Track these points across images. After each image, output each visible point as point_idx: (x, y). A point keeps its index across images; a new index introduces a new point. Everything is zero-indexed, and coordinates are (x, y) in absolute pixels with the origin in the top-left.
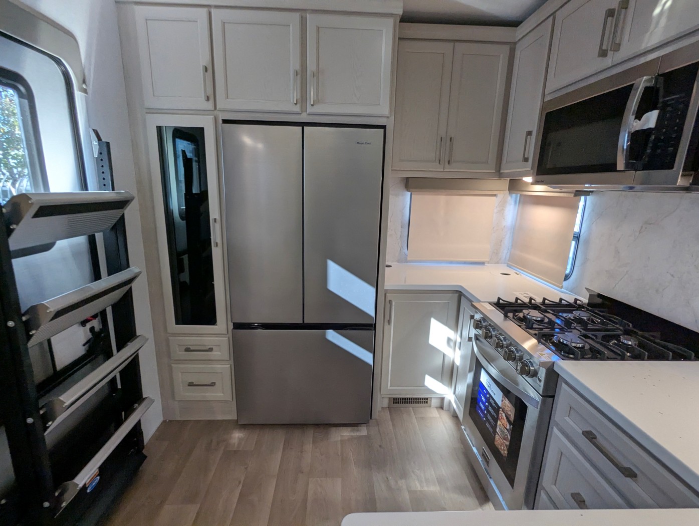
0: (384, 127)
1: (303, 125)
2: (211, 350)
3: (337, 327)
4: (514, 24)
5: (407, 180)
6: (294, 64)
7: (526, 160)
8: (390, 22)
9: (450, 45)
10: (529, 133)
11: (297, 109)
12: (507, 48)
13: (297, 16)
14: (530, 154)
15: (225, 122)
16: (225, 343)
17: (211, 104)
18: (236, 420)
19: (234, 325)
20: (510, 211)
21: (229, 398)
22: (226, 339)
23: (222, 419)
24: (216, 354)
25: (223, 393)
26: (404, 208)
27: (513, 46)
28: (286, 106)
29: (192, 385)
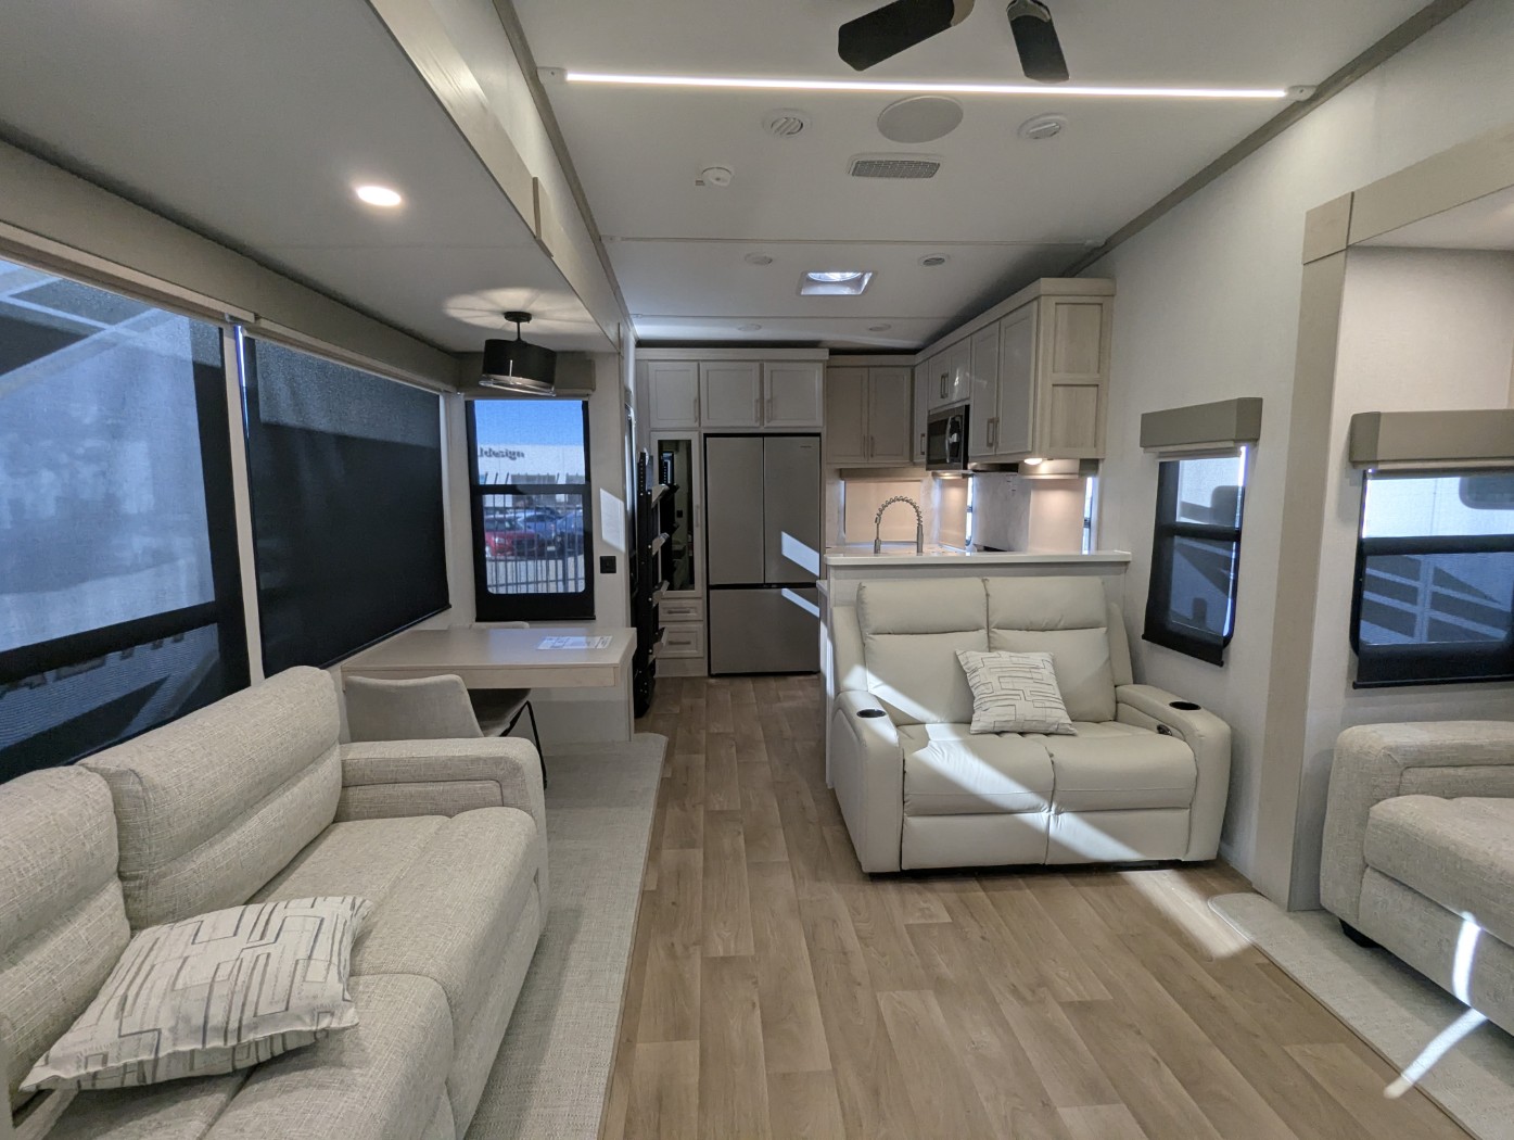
0: (818, 435)
1: (763, 435)
2: (688, 612)
3: (791, 586)
4: (912, 351)
5: (841, 470)
6: (756, 395)
7: (923, 453)
8: (821, 365)
9: (866, 369)
10: (923, 435)
11: (758, 424)
12: (909, 370)
13: (757, 364)
14: (925, 449)
15: (706, 435)
16: (700, 605)
17: (697, 424)
18: (706, 674)
19: (710, 587)
20: (936, 494)
21: (701, 655)
22: (700, 602)
23: (693, 675)
24: (692, 615)
25: (696, 650)
26: (839, 494)
27: (913, 368)
28: (749, 422)
29: (671, 643)
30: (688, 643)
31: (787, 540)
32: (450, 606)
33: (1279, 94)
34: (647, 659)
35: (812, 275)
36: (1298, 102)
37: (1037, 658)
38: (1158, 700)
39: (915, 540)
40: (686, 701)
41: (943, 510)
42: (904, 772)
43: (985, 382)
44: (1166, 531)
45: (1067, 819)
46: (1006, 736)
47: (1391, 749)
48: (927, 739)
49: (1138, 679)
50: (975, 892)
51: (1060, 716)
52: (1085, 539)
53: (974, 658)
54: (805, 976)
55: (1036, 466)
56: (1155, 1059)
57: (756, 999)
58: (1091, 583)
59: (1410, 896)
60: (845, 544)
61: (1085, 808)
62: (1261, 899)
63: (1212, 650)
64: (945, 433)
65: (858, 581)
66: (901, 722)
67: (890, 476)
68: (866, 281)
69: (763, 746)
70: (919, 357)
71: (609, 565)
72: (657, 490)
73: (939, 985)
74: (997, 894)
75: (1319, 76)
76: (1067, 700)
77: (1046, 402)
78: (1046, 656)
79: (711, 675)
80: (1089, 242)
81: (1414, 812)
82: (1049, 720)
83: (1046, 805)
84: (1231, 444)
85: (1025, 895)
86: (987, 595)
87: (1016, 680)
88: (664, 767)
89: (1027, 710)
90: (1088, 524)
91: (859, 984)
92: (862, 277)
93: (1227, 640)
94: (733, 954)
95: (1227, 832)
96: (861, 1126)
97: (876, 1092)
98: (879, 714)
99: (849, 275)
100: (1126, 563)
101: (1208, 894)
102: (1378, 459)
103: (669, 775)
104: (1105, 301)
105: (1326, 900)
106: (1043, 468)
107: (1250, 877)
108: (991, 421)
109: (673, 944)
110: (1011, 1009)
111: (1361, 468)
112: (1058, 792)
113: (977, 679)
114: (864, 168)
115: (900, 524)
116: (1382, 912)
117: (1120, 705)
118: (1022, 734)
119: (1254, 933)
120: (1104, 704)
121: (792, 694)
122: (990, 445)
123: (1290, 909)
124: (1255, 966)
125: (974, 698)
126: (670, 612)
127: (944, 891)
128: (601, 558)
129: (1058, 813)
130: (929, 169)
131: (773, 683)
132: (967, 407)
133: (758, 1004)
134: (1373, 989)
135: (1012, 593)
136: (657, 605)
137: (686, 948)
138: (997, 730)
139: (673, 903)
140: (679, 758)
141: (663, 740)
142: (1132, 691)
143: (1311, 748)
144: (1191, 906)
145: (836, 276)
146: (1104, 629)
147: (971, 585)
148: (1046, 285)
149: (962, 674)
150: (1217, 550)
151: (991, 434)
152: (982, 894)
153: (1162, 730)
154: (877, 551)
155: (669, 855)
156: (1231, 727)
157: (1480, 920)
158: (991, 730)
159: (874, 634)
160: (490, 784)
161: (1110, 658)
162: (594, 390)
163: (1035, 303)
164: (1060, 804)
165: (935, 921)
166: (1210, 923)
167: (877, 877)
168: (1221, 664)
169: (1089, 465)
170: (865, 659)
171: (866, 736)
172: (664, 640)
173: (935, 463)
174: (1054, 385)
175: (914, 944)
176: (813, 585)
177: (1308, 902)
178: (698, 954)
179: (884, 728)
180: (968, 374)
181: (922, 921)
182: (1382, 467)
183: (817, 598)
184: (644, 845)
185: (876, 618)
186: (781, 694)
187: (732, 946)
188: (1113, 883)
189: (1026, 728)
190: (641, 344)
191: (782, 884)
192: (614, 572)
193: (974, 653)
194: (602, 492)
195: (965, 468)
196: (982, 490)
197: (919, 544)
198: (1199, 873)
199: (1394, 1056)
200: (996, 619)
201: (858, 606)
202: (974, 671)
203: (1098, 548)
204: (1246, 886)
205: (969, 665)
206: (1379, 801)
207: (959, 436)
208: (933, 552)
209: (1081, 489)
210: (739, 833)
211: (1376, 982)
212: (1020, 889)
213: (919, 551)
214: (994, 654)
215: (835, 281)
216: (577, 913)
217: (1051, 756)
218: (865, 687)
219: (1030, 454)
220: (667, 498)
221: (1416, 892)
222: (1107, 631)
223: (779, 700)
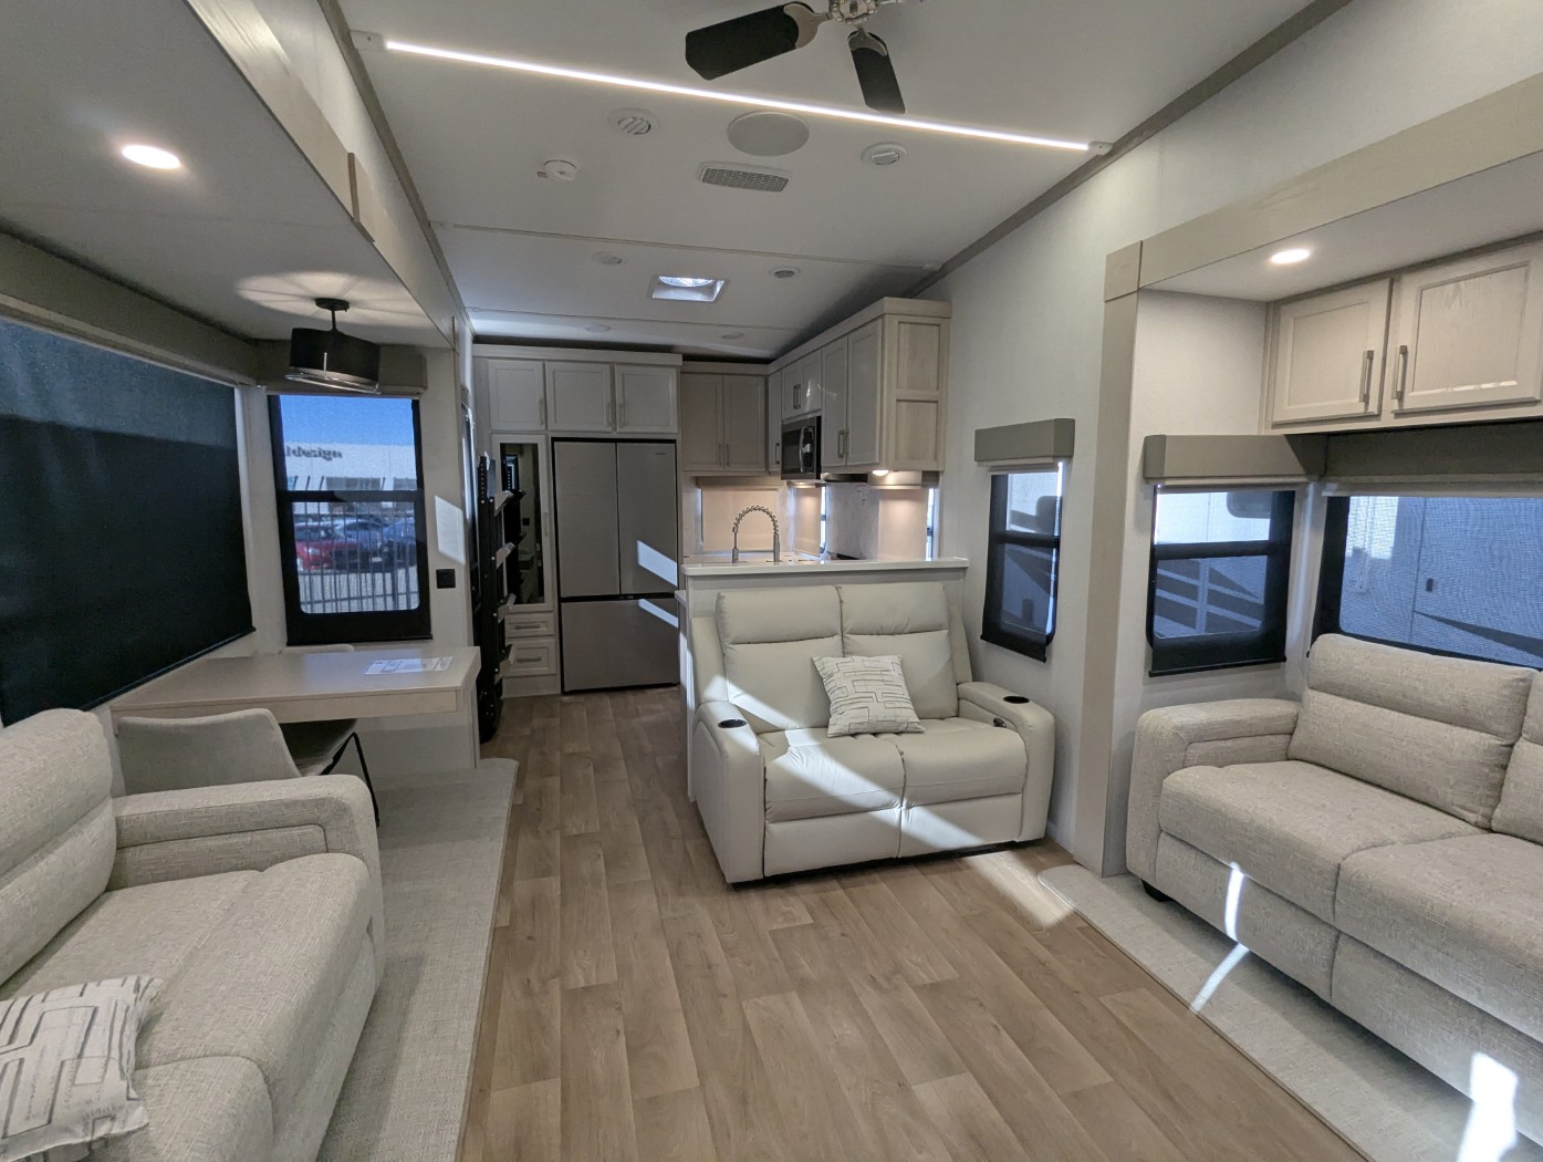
0: (673, 441)
1: (616, 441)
2: (539, 627)
3: (647, 596)
4: (766, 361)
5: (697, 478)
6: (607, 399)
7: (778, 463)
8: (674, 370)
9: (720, 377)
10: (778, 444)
11: (610, 429)
12: (762, 379)
13: (608, 366)
14: (779, 459)
15: (554, 440)
16: (551, 618)
17: (543, 428)
18: (559, 692)
19: (561, 600)
20: (791, 502)
21: (553, 671)
22: (551, 615)
23: (545, 693)
24: (543, 630)
25: (548, 666)
26: (697, 502)
27: (766, 377)
28: (601, 427)
29: (520, 661)
30: (539, 659)
31: (643, 548)
32: (254, 630)
33: (1083, 147)
34: (493, 680)
35: (664, 279)
36: (1097, 156)
37: (889, 662)
38: (993, 694)
39: (772, 548)
40: (537, 722)
41: (798, 518)
42: (765, 780)
43: (835, 395)
44: (999, 539)
45: (917, 812)
46: (861, 737)
47: (1176, 727)
48: (786, 745)
49: (976, 677)
50: (835, 891)
51: (908, 715)
52: (928, 545)
53: (830, 664)
54: (671, 996)
55: (883, 478)
56: (995, 1026)
57: (621, 1026)
58: (935, 588)
59: (1193, 854)
60: (703, 553)
61: (932, 801)
62: (1082, 870)
63: (1036, 647)
64: (798, 443)
65: (717, 591)
66: (762, 730)
67: (745, 485)
68: (718, 289)
69: (622, 763)
70: (772, 368)
71: (446, 579)
72: (500, 497)
73: (803, 986)
74: (854, 890)
75: (1114, 133)
76: (914, 700)
77: (891, 416)
78: (895, 659)
79: (564, 693)
80: (927, 266)
81: (1195, 781)
82: (899, 719)
83: (898, 802)
84: (1050, 460)
85: (880, 888)
86: (841, 602)
87: (867, 683)
88: (515, 793)
89: (879, 711)
90: (930, 532)
91: (725, 996)
92: (715, 283)
93: (1050, 638)
94: (594, 983)
95: (1052, 814)
96: (729, 1135)
97: (744, 1100)
98: (739, 723)
99: (701, 282)
100: (964, 569)
101: (1037, 869)
102: (1165, 475)
103: (520, 802)
104: (941, 323)
105: (1131, 864)
106: (890, 479)
107: (1071, 851)
108: (841, 433)
109: (528, 981)
110: (870, 1000)
111: (1153, 483)
112: (908, 788)
113: (833, 684)
114: (713, 176)
115: (757, 533)
116: (1175, 870)
117: (962, 702)
118: (875, 734)
119: (1075, 900)
120: (946, 701)
121: (650, 709)
122: (841, 456)
123: (1104, 875)
124: (1077, 928)
125: (829, 702)
126: (518, 628)
127: (806, 891)
128: (438, 571)
129: (909, 807)
130: (776, 184)
131: (631, 697)
132: (819, 418)
133: (622, 1032)
134: (1167, 936)
135: (865, 599)
136: (503, 621)
137: (544, 982)
138: (852, 732)
139: (529, 938)
140: (532, 783)
141: (513, 764)
142: (971, 688)
143: (1117, 734)
144: (1024, 882)
145: (688, 282)
146: (946, 632)
147: (825, 594)
148: (890, 304)
149: (819, 680)
150: (1042, 555)
151: (841, 443)
152: (840, 892)
153: (998, 723)
154: (735, 560)
155: (522, 888)
156: (1053, 714)
157: (1243, 868)
158: (847, 732)
159: (734, 643)
160: (310, 829)
161: (951, 659)
162: (425, 388)
163: (880, 321)
164: (910, 799)
165: (797, 924)
166: (1040, 895)
167: (740, 887)
168: (1044, 660)
169: (931, 478)
170: (725, 670)
171: (727, 747)
172: (512, 657)
173: (789, 472)
174: (898, 400)
175: (779, 950)
176: (672, 595)
177: (1117, 868)
178: (557, 987)
179: (745, 738)
180: (819, 386)
181: (786, 925)
182: (1168, 483)
183: (677, 609)
184: (495, 880)
185: (736, 627)
186: (639, 707)
187: (593, 975)
188: (960, 870)
189: (877, 729)
190: (479, 339)
191: (646, 904)
192: (453, 586)
193: (829, 658)
194: (438, 500)
195: (818, 478)
196: (836, 499)
197: (775, 551)
198: (1029, 850)
199: (1183, 993)
200: (848, 625)
201: (718, 617)
202: (830, 676)
203: (939, 555)
204: (1069, 859)
205: (825, 671)
206: (1169, 773)
207: (812, 447)
208: (790, 560)
209: (923, 499)
210: (599, 856)
211: (1168, 931)
212: (874, 883)
213: (776, 560)
214: (848, 659)
215: (686, 287)
216: (418, 961)
217: (902, 754)
218: (725, 697)
219: (877, 466)
220: (512, 506)
221: (1198, 850)
222: (949, 634)
223: (638, 714)
